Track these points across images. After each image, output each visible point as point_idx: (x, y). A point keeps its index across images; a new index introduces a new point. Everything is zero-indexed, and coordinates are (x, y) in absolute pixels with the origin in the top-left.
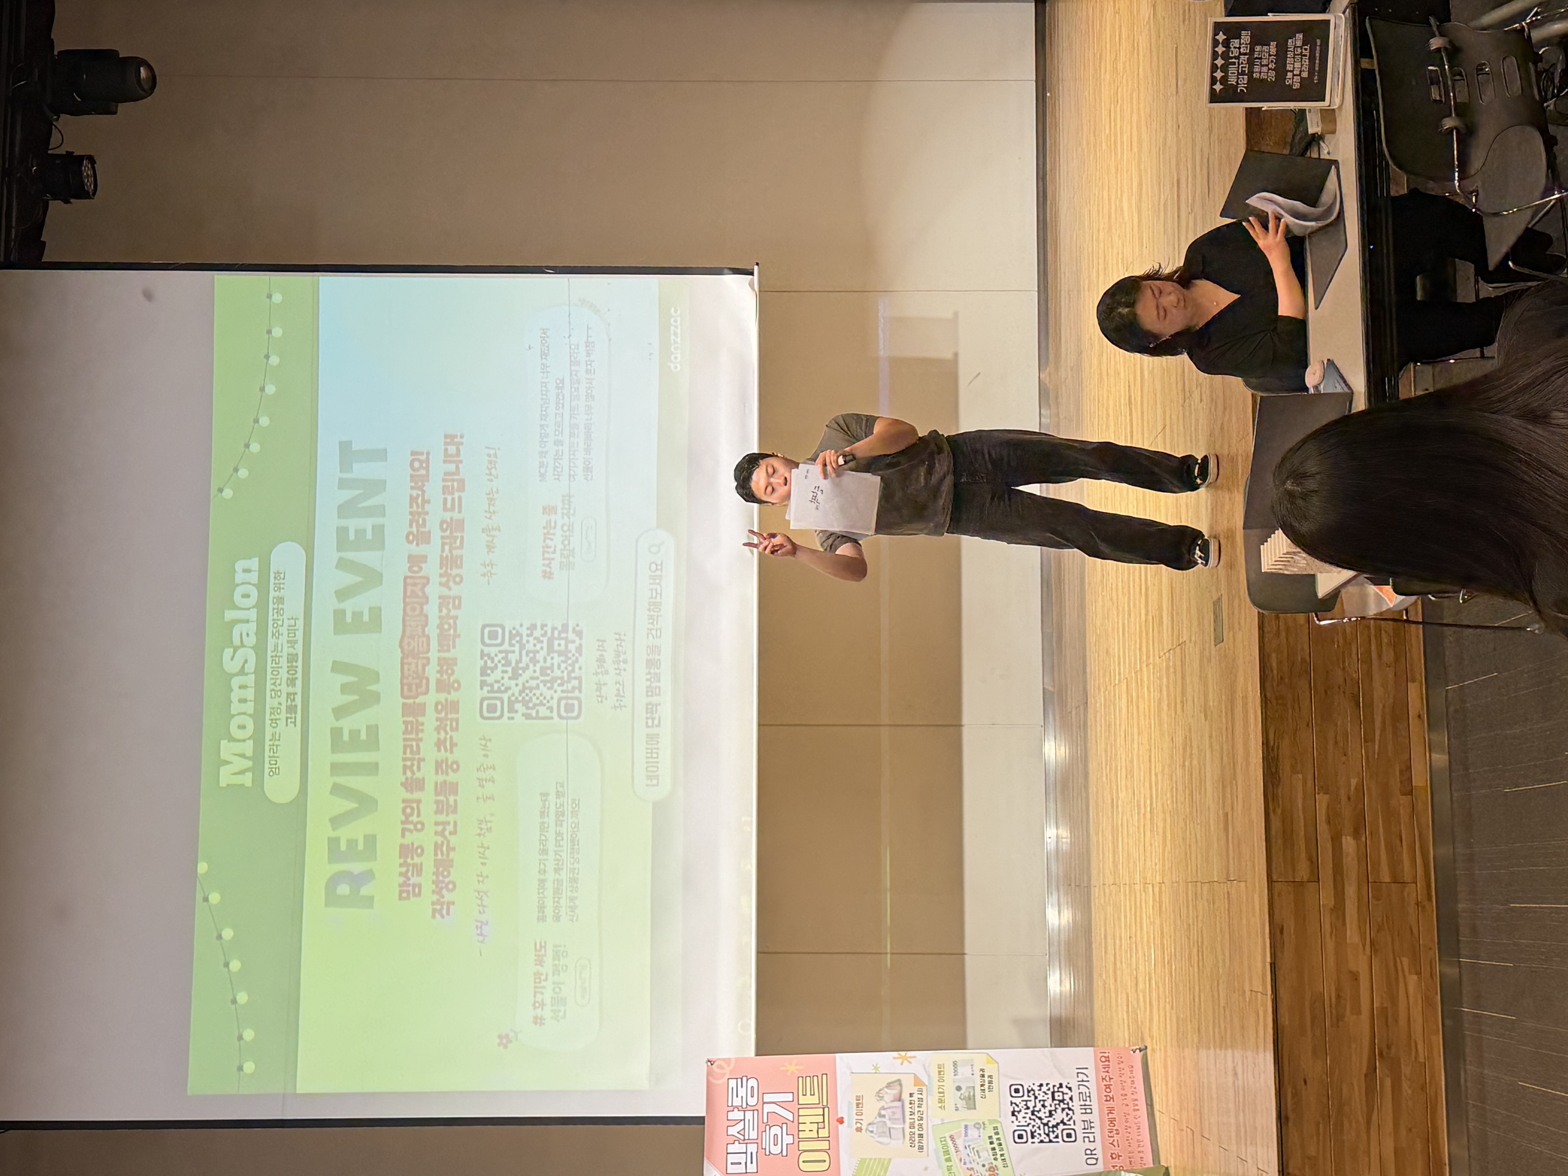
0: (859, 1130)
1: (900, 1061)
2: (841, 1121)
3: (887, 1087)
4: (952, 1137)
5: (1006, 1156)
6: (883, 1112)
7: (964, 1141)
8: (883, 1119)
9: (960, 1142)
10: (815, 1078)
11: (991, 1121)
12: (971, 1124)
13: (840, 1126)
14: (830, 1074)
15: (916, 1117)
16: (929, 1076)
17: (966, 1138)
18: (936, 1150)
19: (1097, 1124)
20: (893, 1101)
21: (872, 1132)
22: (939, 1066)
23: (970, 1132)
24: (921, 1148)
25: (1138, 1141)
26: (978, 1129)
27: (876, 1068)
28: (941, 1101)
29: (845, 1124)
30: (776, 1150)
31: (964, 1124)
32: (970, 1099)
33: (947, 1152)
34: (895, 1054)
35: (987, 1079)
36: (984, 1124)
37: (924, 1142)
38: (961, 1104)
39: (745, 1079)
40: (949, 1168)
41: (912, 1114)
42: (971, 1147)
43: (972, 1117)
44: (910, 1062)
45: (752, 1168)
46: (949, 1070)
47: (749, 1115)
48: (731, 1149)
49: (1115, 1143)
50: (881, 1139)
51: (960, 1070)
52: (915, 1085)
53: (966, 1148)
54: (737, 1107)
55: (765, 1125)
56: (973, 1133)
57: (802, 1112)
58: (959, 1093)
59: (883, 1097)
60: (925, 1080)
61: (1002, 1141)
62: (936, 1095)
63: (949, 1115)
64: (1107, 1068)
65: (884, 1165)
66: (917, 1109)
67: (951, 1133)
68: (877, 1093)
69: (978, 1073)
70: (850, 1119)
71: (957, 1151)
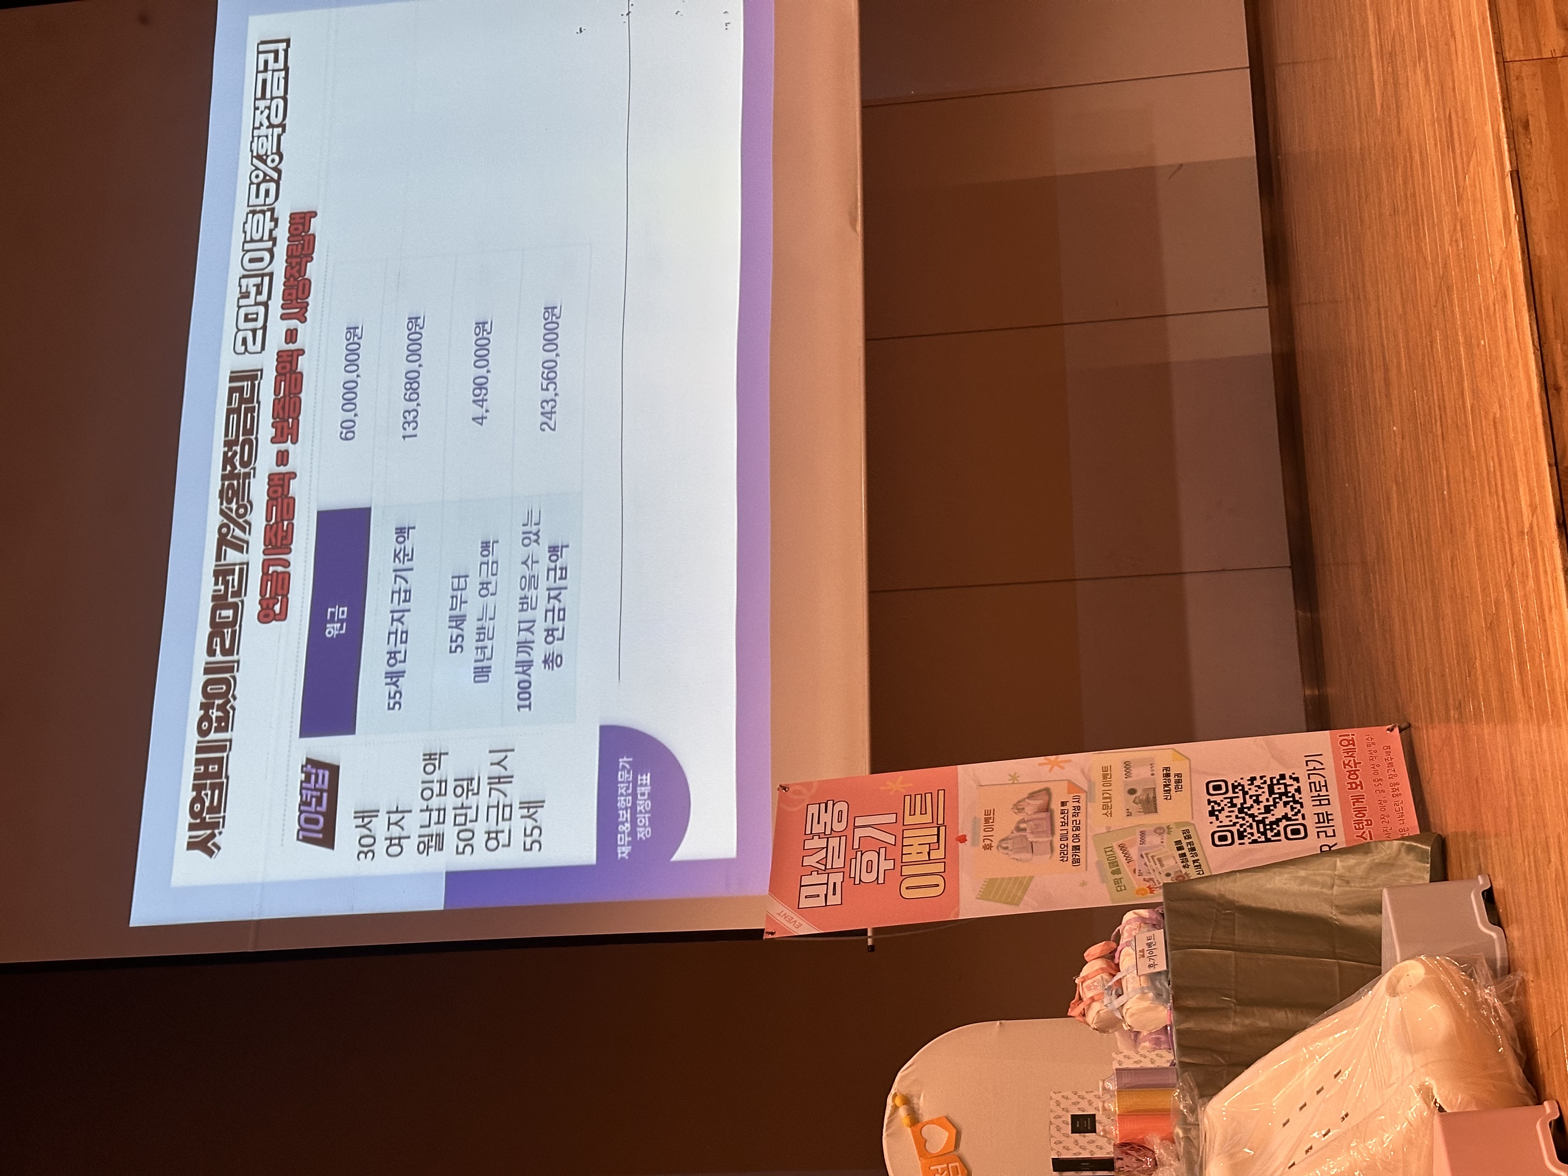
0: (988, 847)
1: (1050, 766)
2: (963, 839)
3: (1028, 798)
4: (1122, 847)
5: (1201, 862)
6: (1023, 826)
7: (1140, 850)
8: (1023, 833)
9: (1134, 852)
10: (929, 796)
11: (1178, 824)
12: (1149, 830)
13: (961, 845)
14: (949, 789)
15: (1070, 827)
16: (1089, 779)
17: (1144, 845)
18: (1099, 864)
19: (1338, 820)
20: (1035, 813)
21: (1006, 848)
22: (1105, 769)
23: (1148, 839)
24: (1076, 861)
25: (1401, 830)
26: (1160, 834)
27: (1013, 777)
28: (1105, 807)
29: (968, 842)
30: (868, 878)
31: (1139, 830)
32: (1148, 802)
33: (1114, 863)
34: (1042, 759)
35: (1172, 778)
36: (1168, 827)
37: (1082, 854)
38: (1135, 808)
39: (830, 804)
40: (1117, 882)
41: (1064, 824)
42: (1149, 856)
43: (1151, 820)
44: (1063, 768)
45: (834, 900)
46: (1118, 773)
47: (833, 842)
48: (806, 880)
49: (1366, 835)
50: (1018, 856)
51: (1134, 771)
52: (1069, 793)
53: (1142, 856)
54: (818, 834)
55: (855, 852)
56: (1153, 840)
57: (908, 834)
58: (1133, 797)
59: (1023, 809)
60: (1084, 785)
61: (1196, 846)
62: (1099, 801)
63: (1119, 820)
64: (1350, 753)
65: (1023, 884)
66: (1071, 819)
67: (1121, 842)
68: (1015, 805)
69: (1160, 774)
70: (975, 834)
71: (1129, 860)
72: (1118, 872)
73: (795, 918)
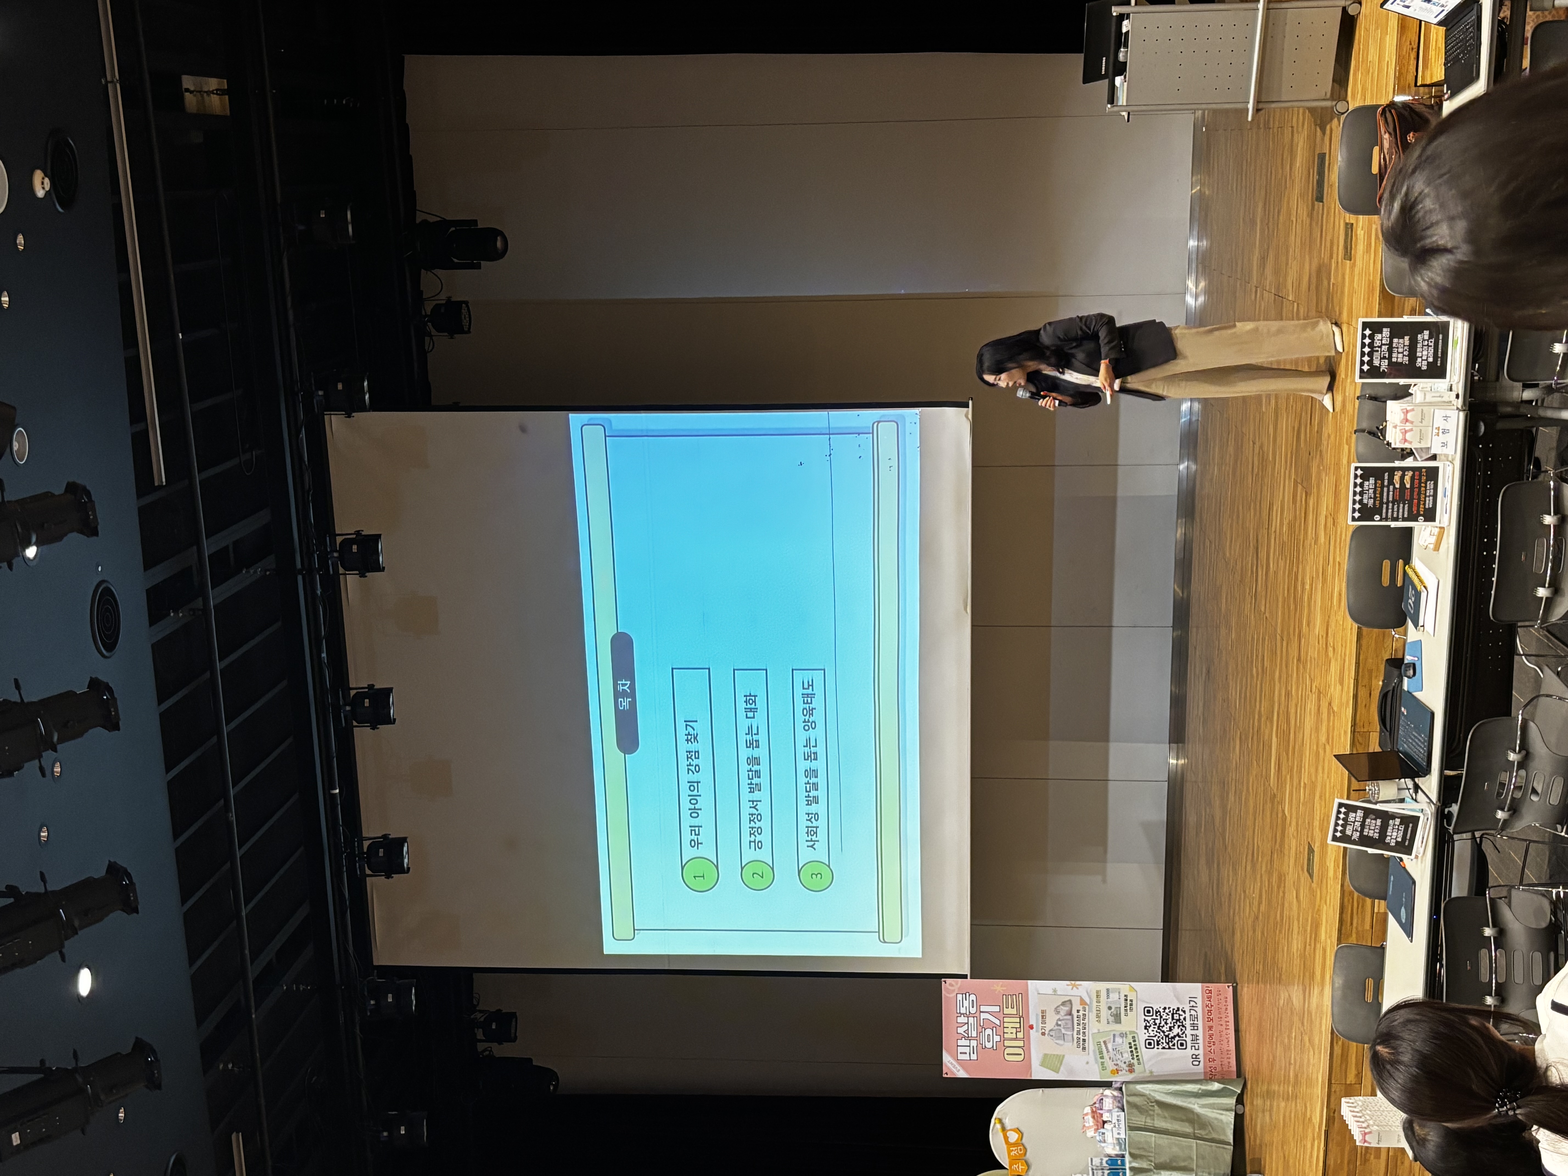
0: (1043, 1034)
1: (1071, 987)
2: (1031, 1027)
3: (1062, 1005)
4: (1105, 1042)
5: (1140, 1057)
6: (1059, 1023)
7: (1113, 1045)
8: (1059, 1028)
9: (1110, 1046)
10: (1014, 996)
11: (1131, 1032)
12: (1117, 1034)
13: (1031, 1031)
14: (1024, 995)
15: (1081, 1027)
16: (1090, 998)
17: (1114, 1043)
18: (1094, 1051)
19: (1201, 1037)
20: (1066, 1015)
21: (1052, 1036)
22: (1098, 992)
23: (1116, 1039)
24: (1084, 1049)
25: (1228, 1050)
26: (1122, 1037)
27: (1055, 991)
28: (1098, 1016)
29: (1034, 1029)
30: (989, 1045)
31: (1112, 1033)
32: (1117, 1016)
33: (1101, 1053)
34: (1068, 982)
35: (1129, 1002)
36: (1126, 1034)
37: (1086, 1045)
38: (1111, 1019)
39: (967, 994)
40: (1102, 1063)
41: (1079, 1024)
42: (1117, 1050)
43: (1118, 1028)
44: (1077, 988)
45: (974, 1057)
46: (1103, 994)
47: (971, 1020)
48: (960, 1043)
49: (1212, 1051)
50: (1057, 1041)
51: (1111, 995)
52: (1081, 1005)
53: (1113, 1050)
54: (963, 1014)
55: (982, 1027)
56: (1119, 1040)
57: (1006, 1020)
58: (1110, 1012)
59: (1060, 1012)
60: (1088, 1003)
61: (1138, 1047)
62: (1095, 1012)
63: (1103, 1026)
64: (1209, 998)
65: (1060, 1059)
66: (1082, 1022)
67: (1104, 1039)
68: (1056, 1009)
69: (1123, 998)
70: (1038, 1026)
71: (1108, 1052)
72: (1102, 1058)
73: (957, 1066)
